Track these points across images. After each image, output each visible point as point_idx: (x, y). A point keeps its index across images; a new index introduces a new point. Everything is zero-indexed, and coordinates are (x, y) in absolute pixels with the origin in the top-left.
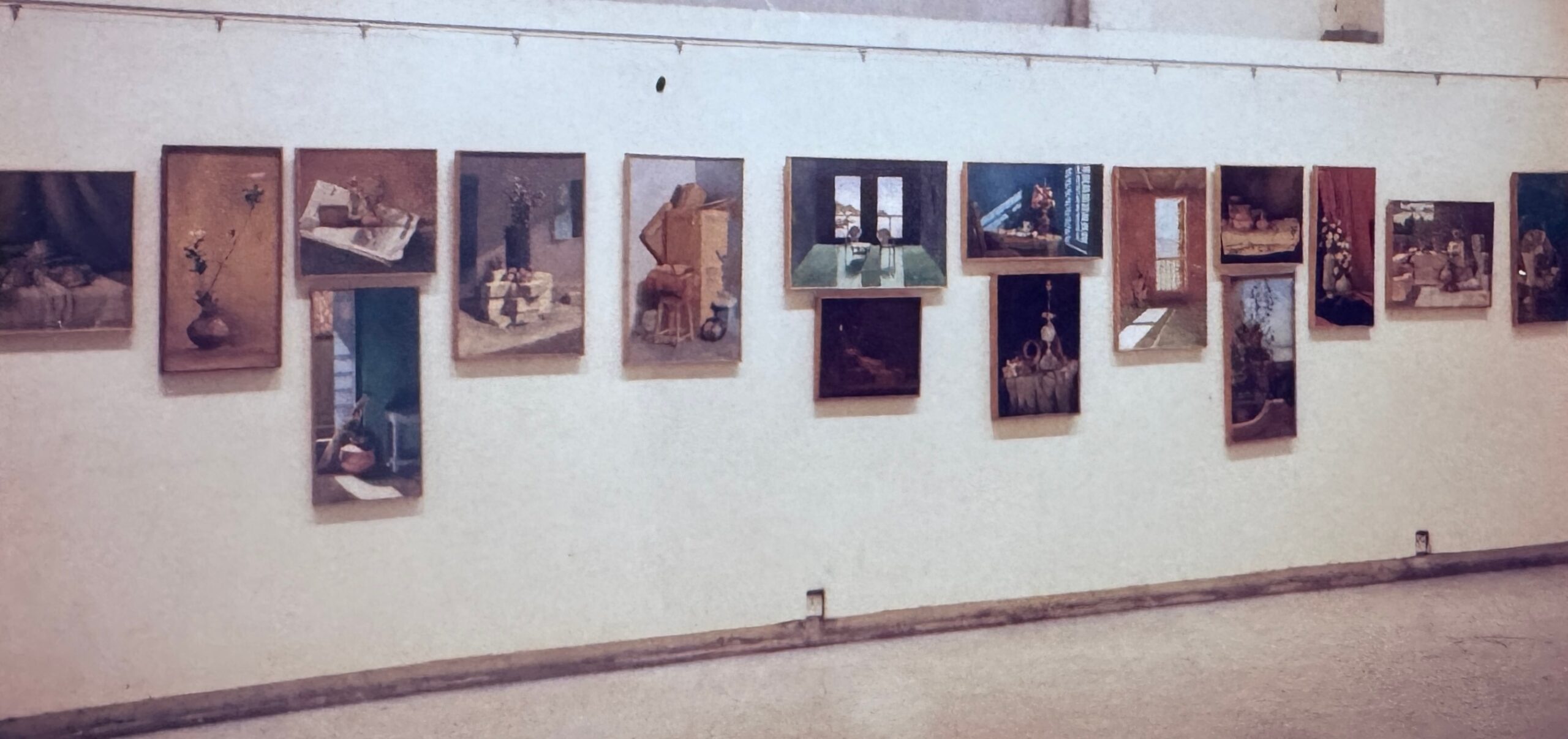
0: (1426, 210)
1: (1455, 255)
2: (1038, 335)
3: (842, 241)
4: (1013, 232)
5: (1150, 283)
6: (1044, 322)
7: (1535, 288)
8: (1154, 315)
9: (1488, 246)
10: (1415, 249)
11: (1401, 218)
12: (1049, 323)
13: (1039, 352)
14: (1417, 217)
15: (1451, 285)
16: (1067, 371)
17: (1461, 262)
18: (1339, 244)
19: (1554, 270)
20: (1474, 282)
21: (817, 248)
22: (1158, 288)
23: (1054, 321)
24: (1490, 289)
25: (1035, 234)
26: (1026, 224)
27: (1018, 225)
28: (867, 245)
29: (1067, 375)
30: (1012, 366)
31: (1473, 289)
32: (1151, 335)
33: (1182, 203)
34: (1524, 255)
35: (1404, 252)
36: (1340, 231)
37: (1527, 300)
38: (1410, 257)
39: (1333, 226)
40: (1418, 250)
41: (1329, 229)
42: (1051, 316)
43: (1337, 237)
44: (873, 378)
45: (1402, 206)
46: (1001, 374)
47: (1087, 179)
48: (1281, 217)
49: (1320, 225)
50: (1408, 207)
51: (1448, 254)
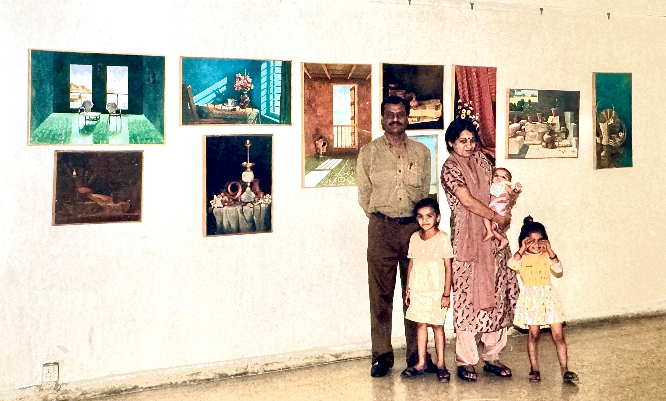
0: (532, 96)
2: (239, 178)
3: (75, 111)
4: (219, 106)
5: (328, 142)
6: (245, 169)
7: (608, 146)
8: (333, 163)
9: (576, 119)
10: (525, 121)
11: (515, 100)
12: (249, 169)
13: (240, 190)
14: (526, 100)
15: (551, 144)
17: (557, 129)
18: (470, 117)
19: (621, 134)
21: (54, 115)
22: (335, 146)
23: (252, 168)
24: (577, 147)
25: (238, 108)
26: (230, 101)
27: (224, 101)
28: (98, 114)
29: (263, 205)
30: (217, 201)
31: (566, 146)
32: (330, 177)
33: (353, 89)
34: (601, 124)
35: (518, 122)
36: (471, 108)
37: (603, 154)
42: (250, 164)
44: (101, 209)
45: (516, 93)
46: (209, 205)
47: (279, 70)
48: (429, 98)
49: (457, 104)
50: (519, 93)
51: (548, 124)
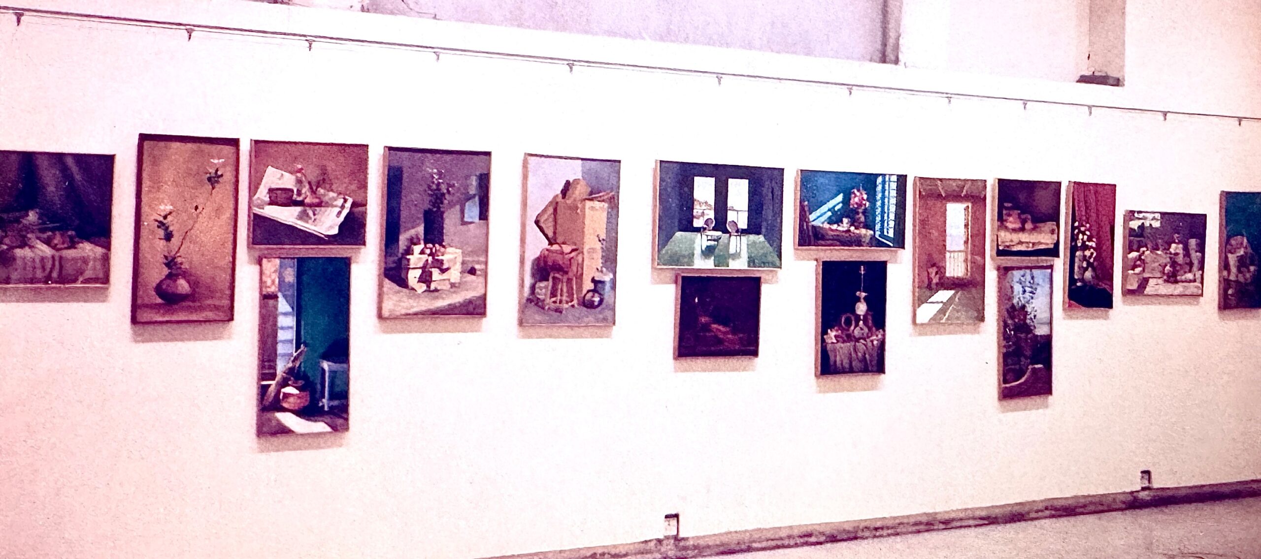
0: (1154, 219)
1: (1177, 254)
2: (853, 311)
3: (698, 230)
4: (835, 227)
5: (941, 270)
6: (858, 299)
7: (1237, 282)
8: (944, 295)
9: (1201, 248)
10: (1145, 249)
11: (1135, 224)
12: (862, 300)
13: (853, 322)
14: (1147, 224)
15: (1172, 278)
16: (875, 339)
17: (1180, 259)
18: (1087, 243)
19: (1252, 268)
20: (1190, 276)
21: (679, 234)
22: (948, 275)
23: (865, 299)
24: (1202, 283)
25: (852, 228)
28: (719, 233)
29: (875, 342)
30: (832, 334)
31: (1190, 281)
32: (942, 311)
33: (968, 207)
34: (1230, 255)
35: (1138, 251)
36: (1088, 233)
37: (1230, 292)
38: (1140, 256)
39: (1083, 229)
40: (1147, 250)
41: (1080, 232)
42: (864, 294)
43: (1086, 237)
44: (720, 341)
45: (1136, 215)
46: (823, 341)
47: (894, 186)
48: (1044, 220)
49: (1073, 228)
50: (1141, 216)
51: (1171, 253)
